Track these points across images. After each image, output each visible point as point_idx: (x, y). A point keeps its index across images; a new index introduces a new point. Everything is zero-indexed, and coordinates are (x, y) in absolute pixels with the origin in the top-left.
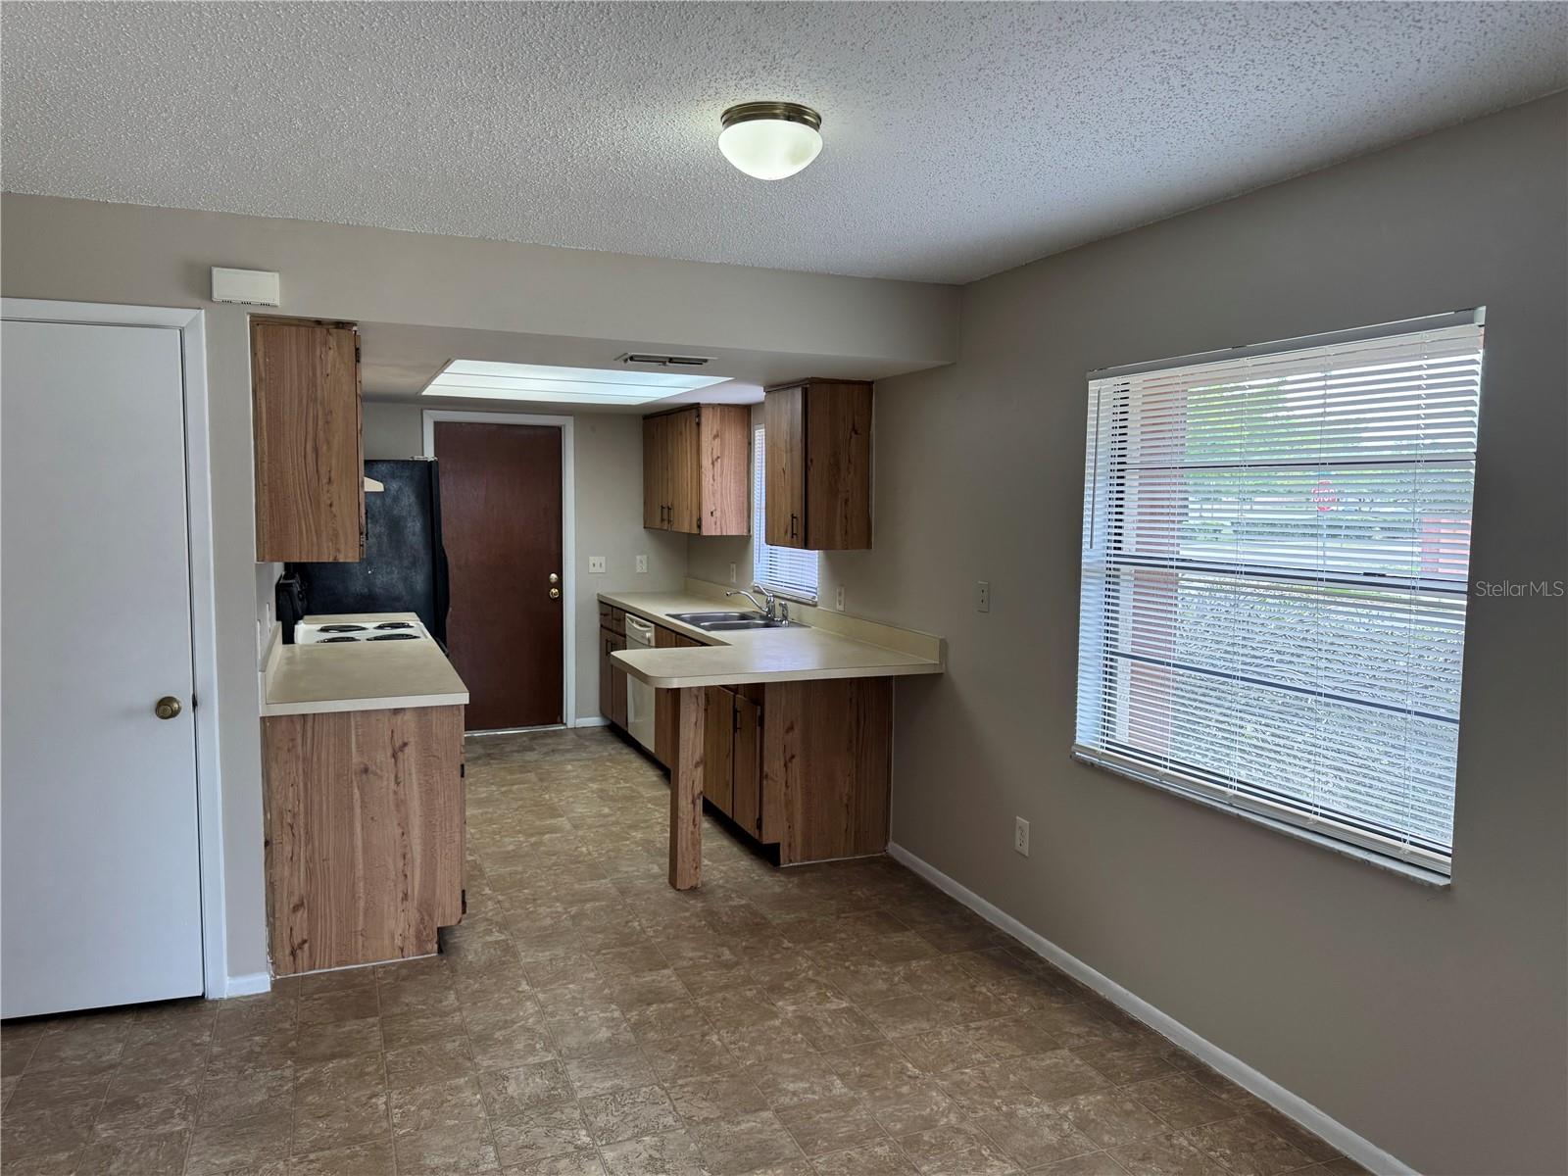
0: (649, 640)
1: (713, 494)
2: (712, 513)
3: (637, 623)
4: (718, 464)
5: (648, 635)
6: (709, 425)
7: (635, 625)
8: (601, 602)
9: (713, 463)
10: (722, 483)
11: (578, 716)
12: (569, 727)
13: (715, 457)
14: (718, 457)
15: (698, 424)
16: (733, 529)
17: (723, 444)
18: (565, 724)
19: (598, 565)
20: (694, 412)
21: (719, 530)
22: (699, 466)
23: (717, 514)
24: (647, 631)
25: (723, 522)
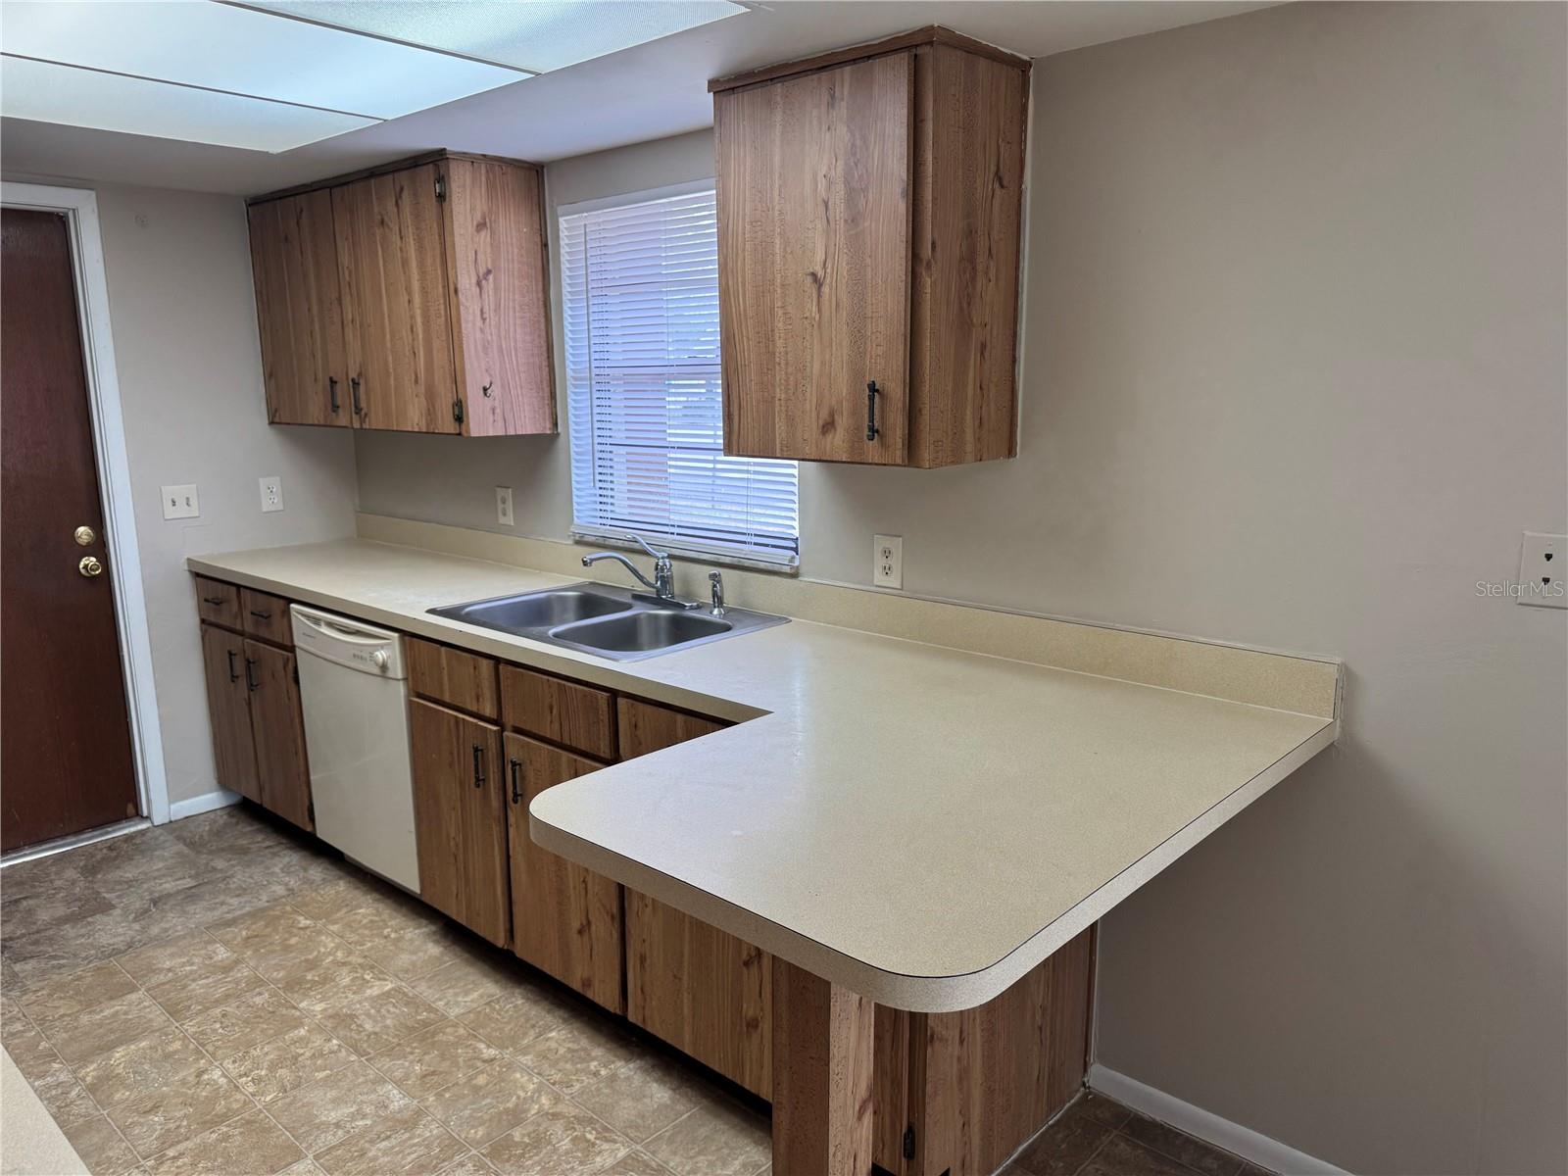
0: (384, 667)
1: (485, 349)
2: (485, 390)
3: (330, 625)
4: (489, 285)
5: (381, 655)
6: (467, 200)
7: (324, 630)
8: (197, 575)
9: (479, 284)
10: (498, 327)
11: (174, 797)
12: (158, 821)
13: (483, 270)
14: (489, 272)
15: (441, 197)
16: (527, 422)
17: (495, 246)
18: (148, 818)
19: (181, 502)
20: (427, 173)
21: (500, 423)
22: (451, 291)
23: (495, 391)
24: (382, 647)
25: (507, 407)
